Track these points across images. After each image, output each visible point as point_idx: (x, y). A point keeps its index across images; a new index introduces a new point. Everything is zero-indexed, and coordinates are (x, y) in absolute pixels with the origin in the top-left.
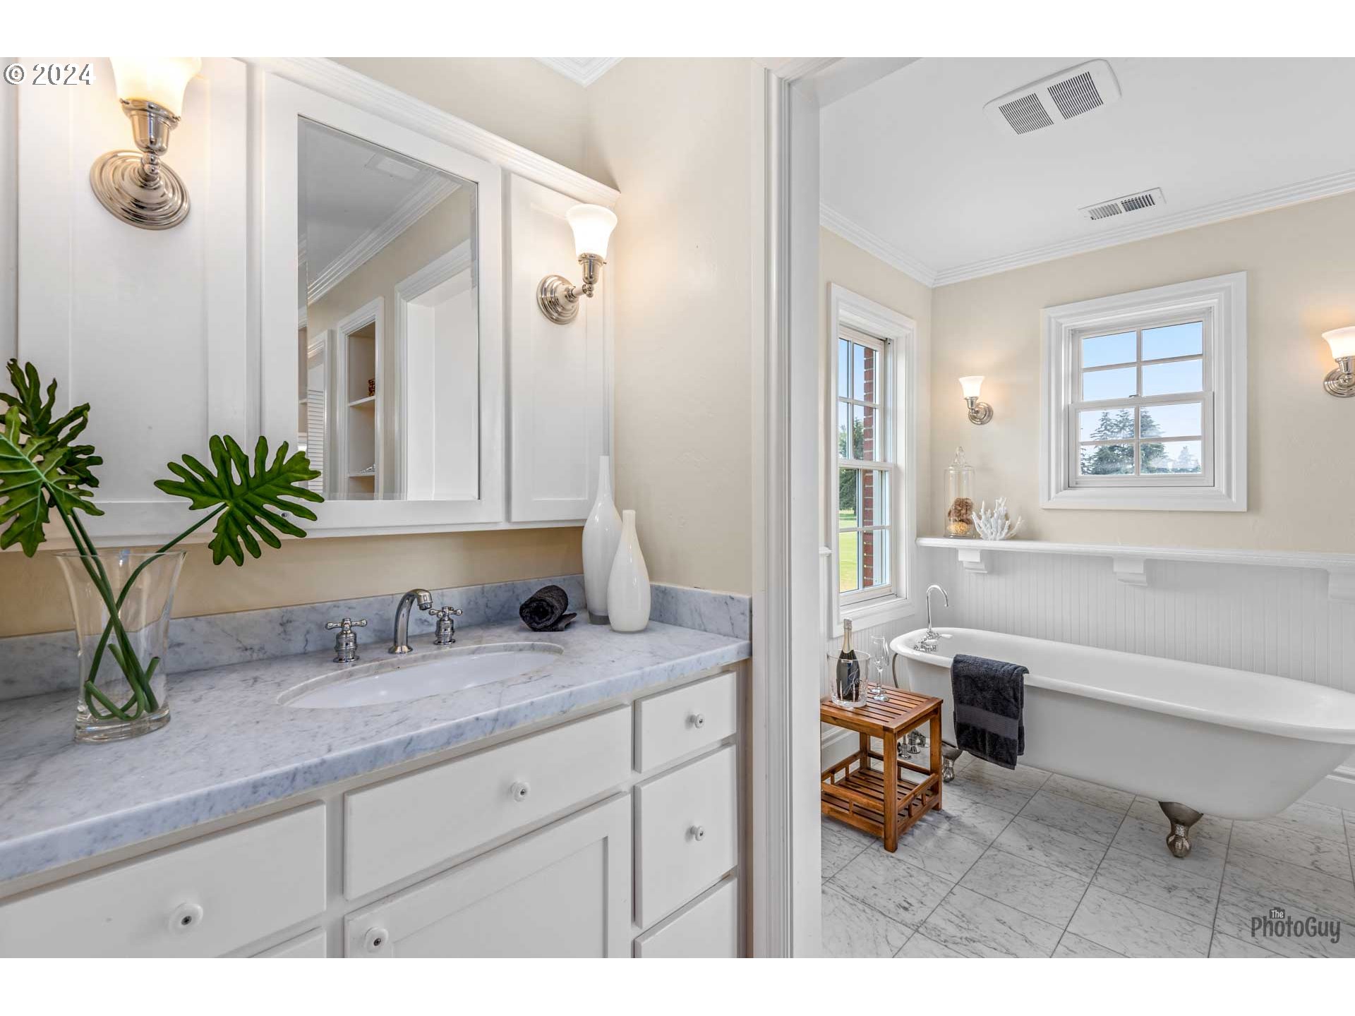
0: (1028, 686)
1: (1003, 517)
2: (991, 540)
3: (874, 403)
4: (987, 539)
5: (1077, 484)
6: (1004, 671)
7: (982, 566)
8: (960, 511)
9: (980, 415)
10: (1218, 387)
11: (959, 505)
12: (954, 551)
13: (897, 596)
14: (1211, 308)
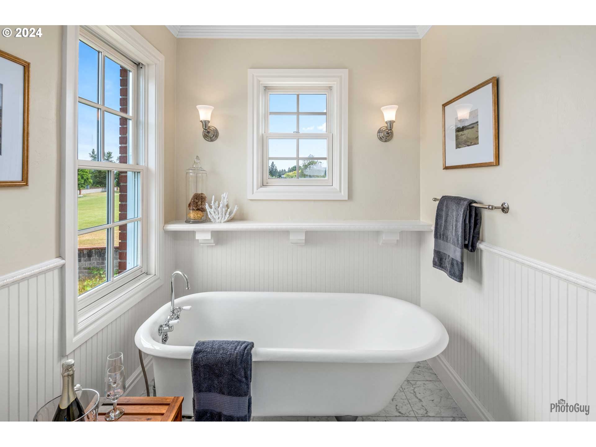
0: (255, 362)
1: (225, 206)
2: (218, 223)
3: (128, 114)
4: (215, 222)
5: (267, 183)
6: (237, 354)
7: (212, 241)
8: (197, 203)
9: (211, 135)
10: (335, 131)
11: (197, 199)
12: (193, 233)
13: (147, 274)
14: (331, 87)
